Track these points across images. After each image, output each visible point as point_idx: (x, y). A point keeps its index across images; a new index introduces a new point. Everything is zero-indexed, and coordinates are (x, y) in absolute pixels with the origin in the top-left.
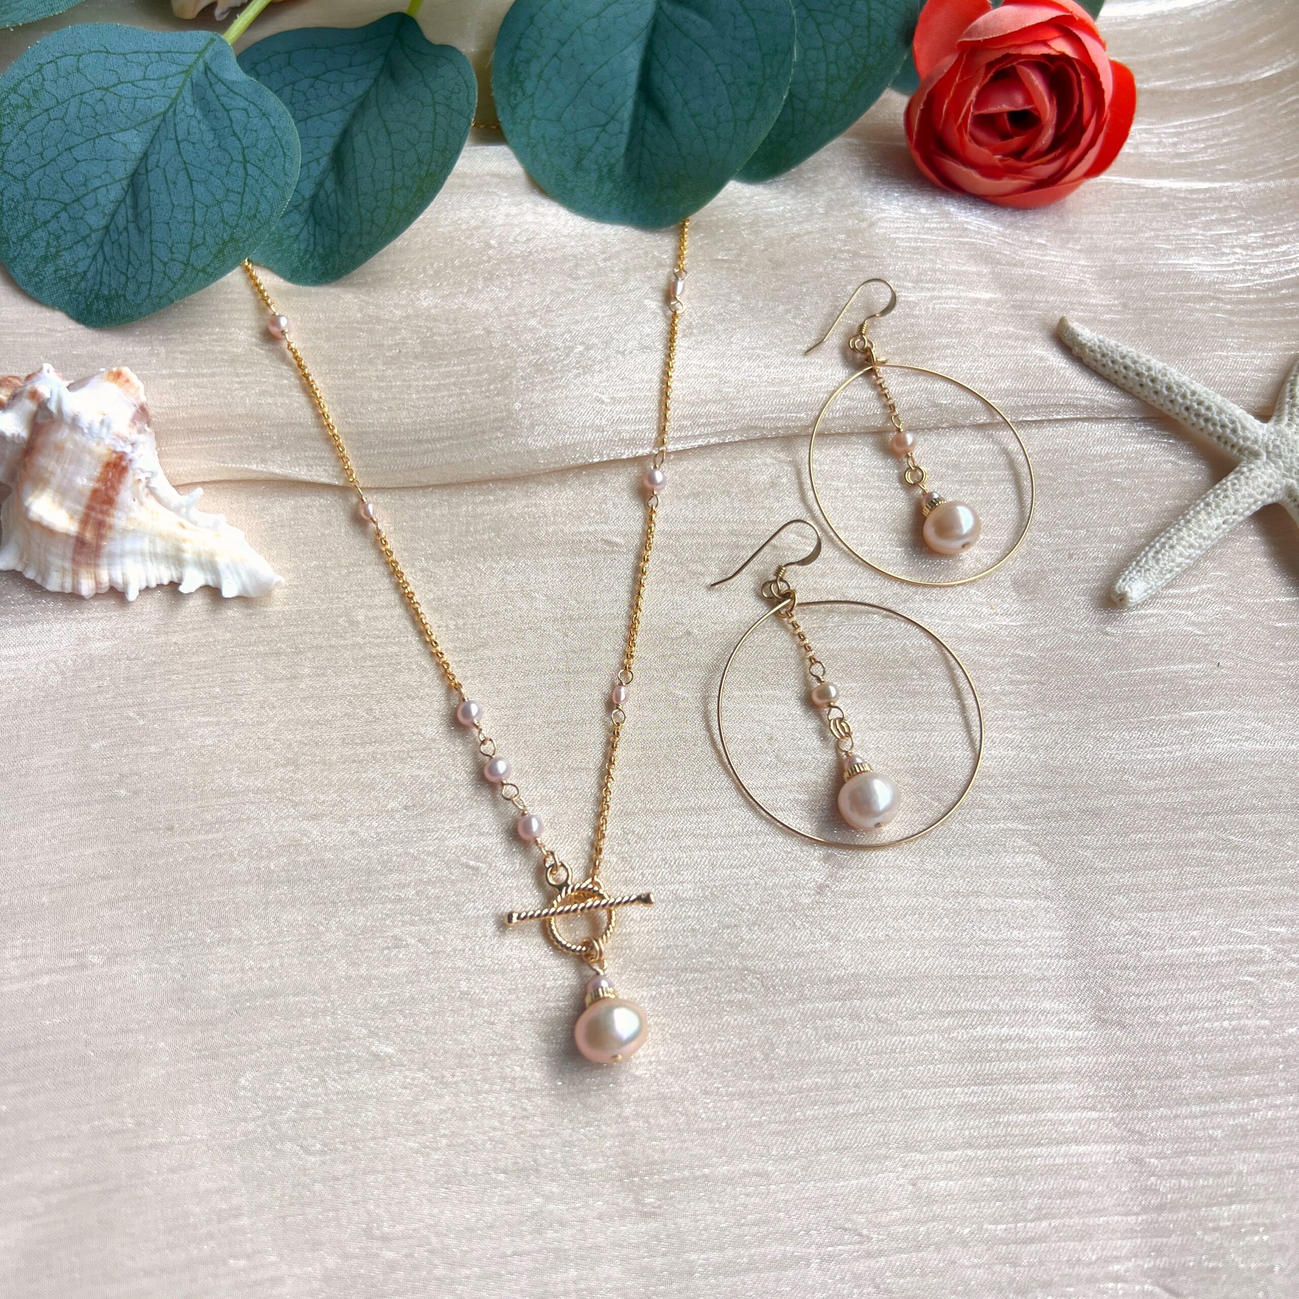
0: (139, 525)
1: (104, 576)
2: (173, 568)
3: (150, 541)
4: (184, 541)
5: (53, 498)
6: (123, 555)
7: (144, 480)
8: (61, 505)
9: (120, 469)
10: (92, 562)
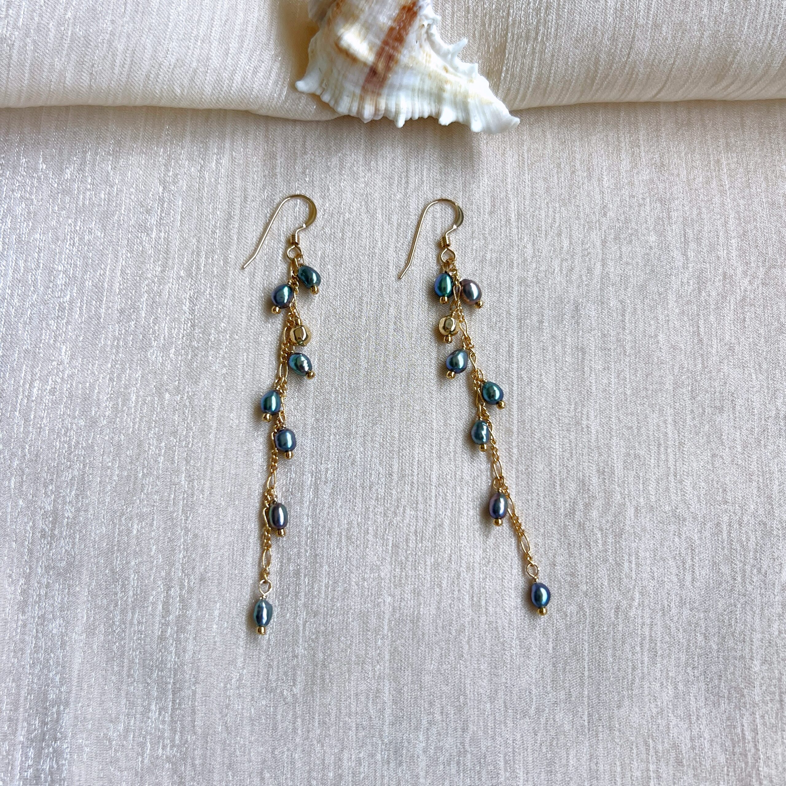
0: (417, 64)
1: (382, 105)
2: (433, 105)
3: (421, 80)
4: (446, 82)
5: (360, 32)
6: (400, 88)
7: (426, 26)
8: (365, 38)
9: (411, 13)
10: (377, 91)
